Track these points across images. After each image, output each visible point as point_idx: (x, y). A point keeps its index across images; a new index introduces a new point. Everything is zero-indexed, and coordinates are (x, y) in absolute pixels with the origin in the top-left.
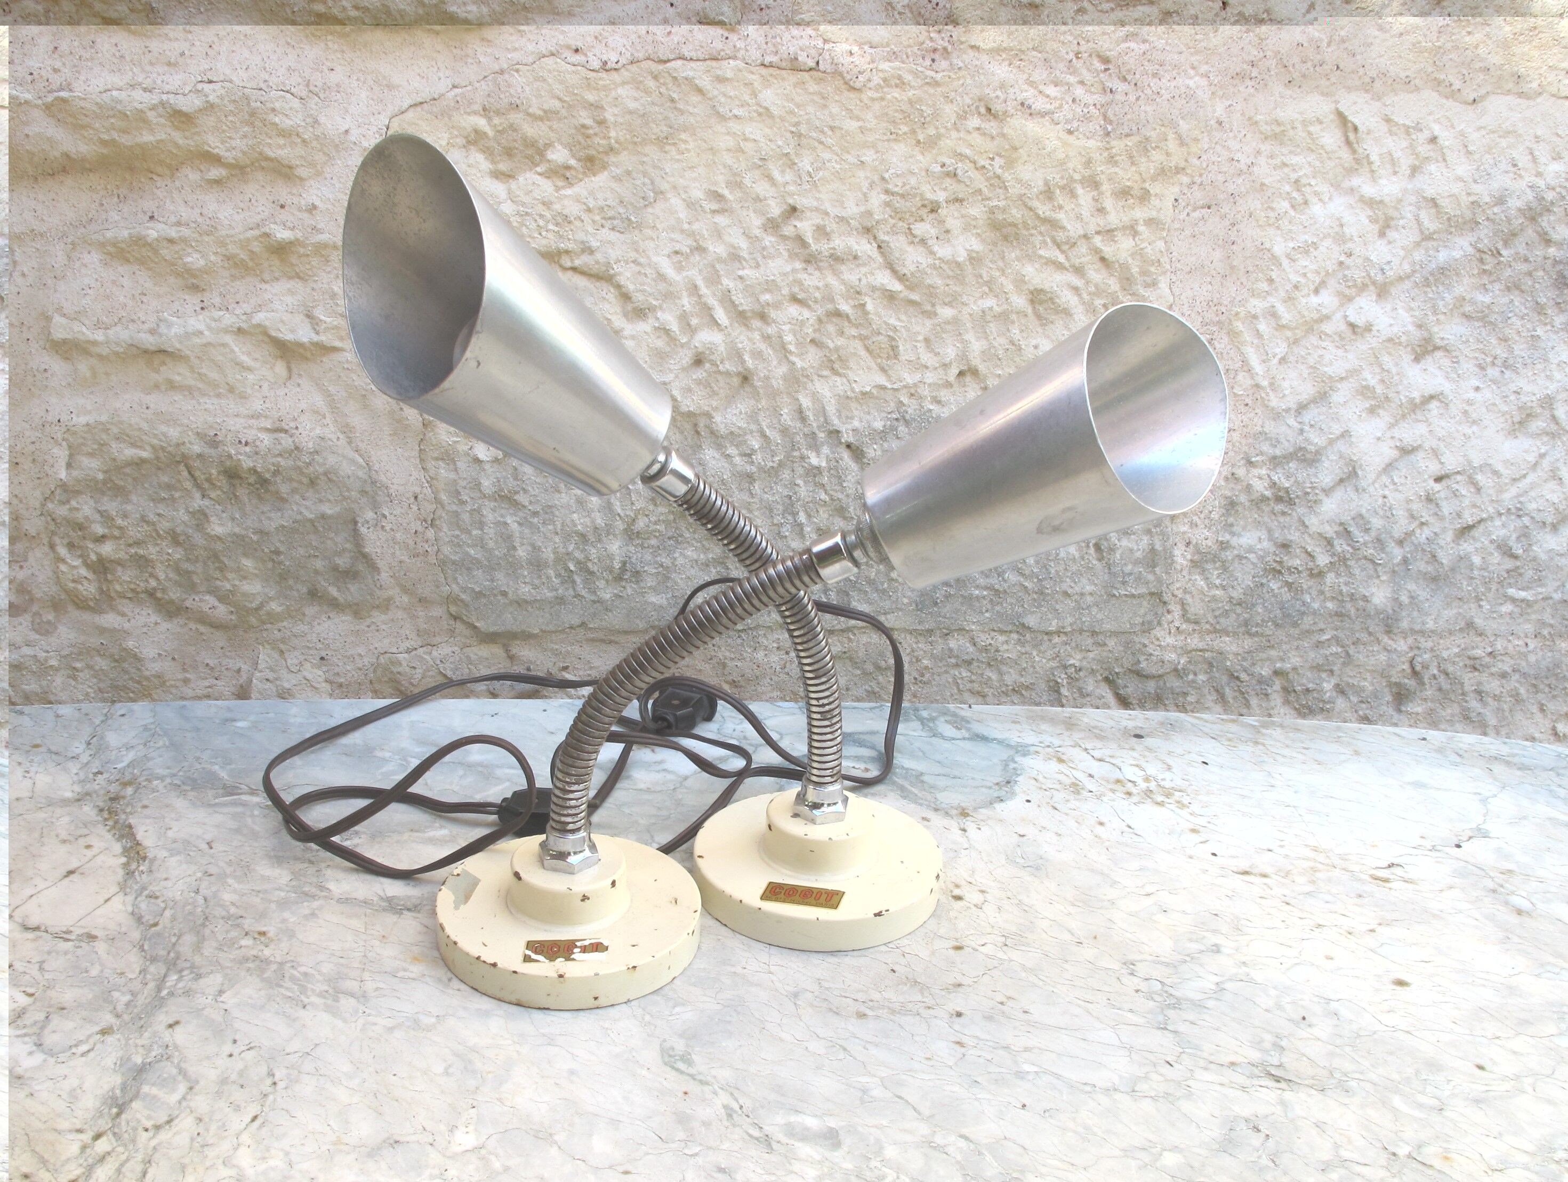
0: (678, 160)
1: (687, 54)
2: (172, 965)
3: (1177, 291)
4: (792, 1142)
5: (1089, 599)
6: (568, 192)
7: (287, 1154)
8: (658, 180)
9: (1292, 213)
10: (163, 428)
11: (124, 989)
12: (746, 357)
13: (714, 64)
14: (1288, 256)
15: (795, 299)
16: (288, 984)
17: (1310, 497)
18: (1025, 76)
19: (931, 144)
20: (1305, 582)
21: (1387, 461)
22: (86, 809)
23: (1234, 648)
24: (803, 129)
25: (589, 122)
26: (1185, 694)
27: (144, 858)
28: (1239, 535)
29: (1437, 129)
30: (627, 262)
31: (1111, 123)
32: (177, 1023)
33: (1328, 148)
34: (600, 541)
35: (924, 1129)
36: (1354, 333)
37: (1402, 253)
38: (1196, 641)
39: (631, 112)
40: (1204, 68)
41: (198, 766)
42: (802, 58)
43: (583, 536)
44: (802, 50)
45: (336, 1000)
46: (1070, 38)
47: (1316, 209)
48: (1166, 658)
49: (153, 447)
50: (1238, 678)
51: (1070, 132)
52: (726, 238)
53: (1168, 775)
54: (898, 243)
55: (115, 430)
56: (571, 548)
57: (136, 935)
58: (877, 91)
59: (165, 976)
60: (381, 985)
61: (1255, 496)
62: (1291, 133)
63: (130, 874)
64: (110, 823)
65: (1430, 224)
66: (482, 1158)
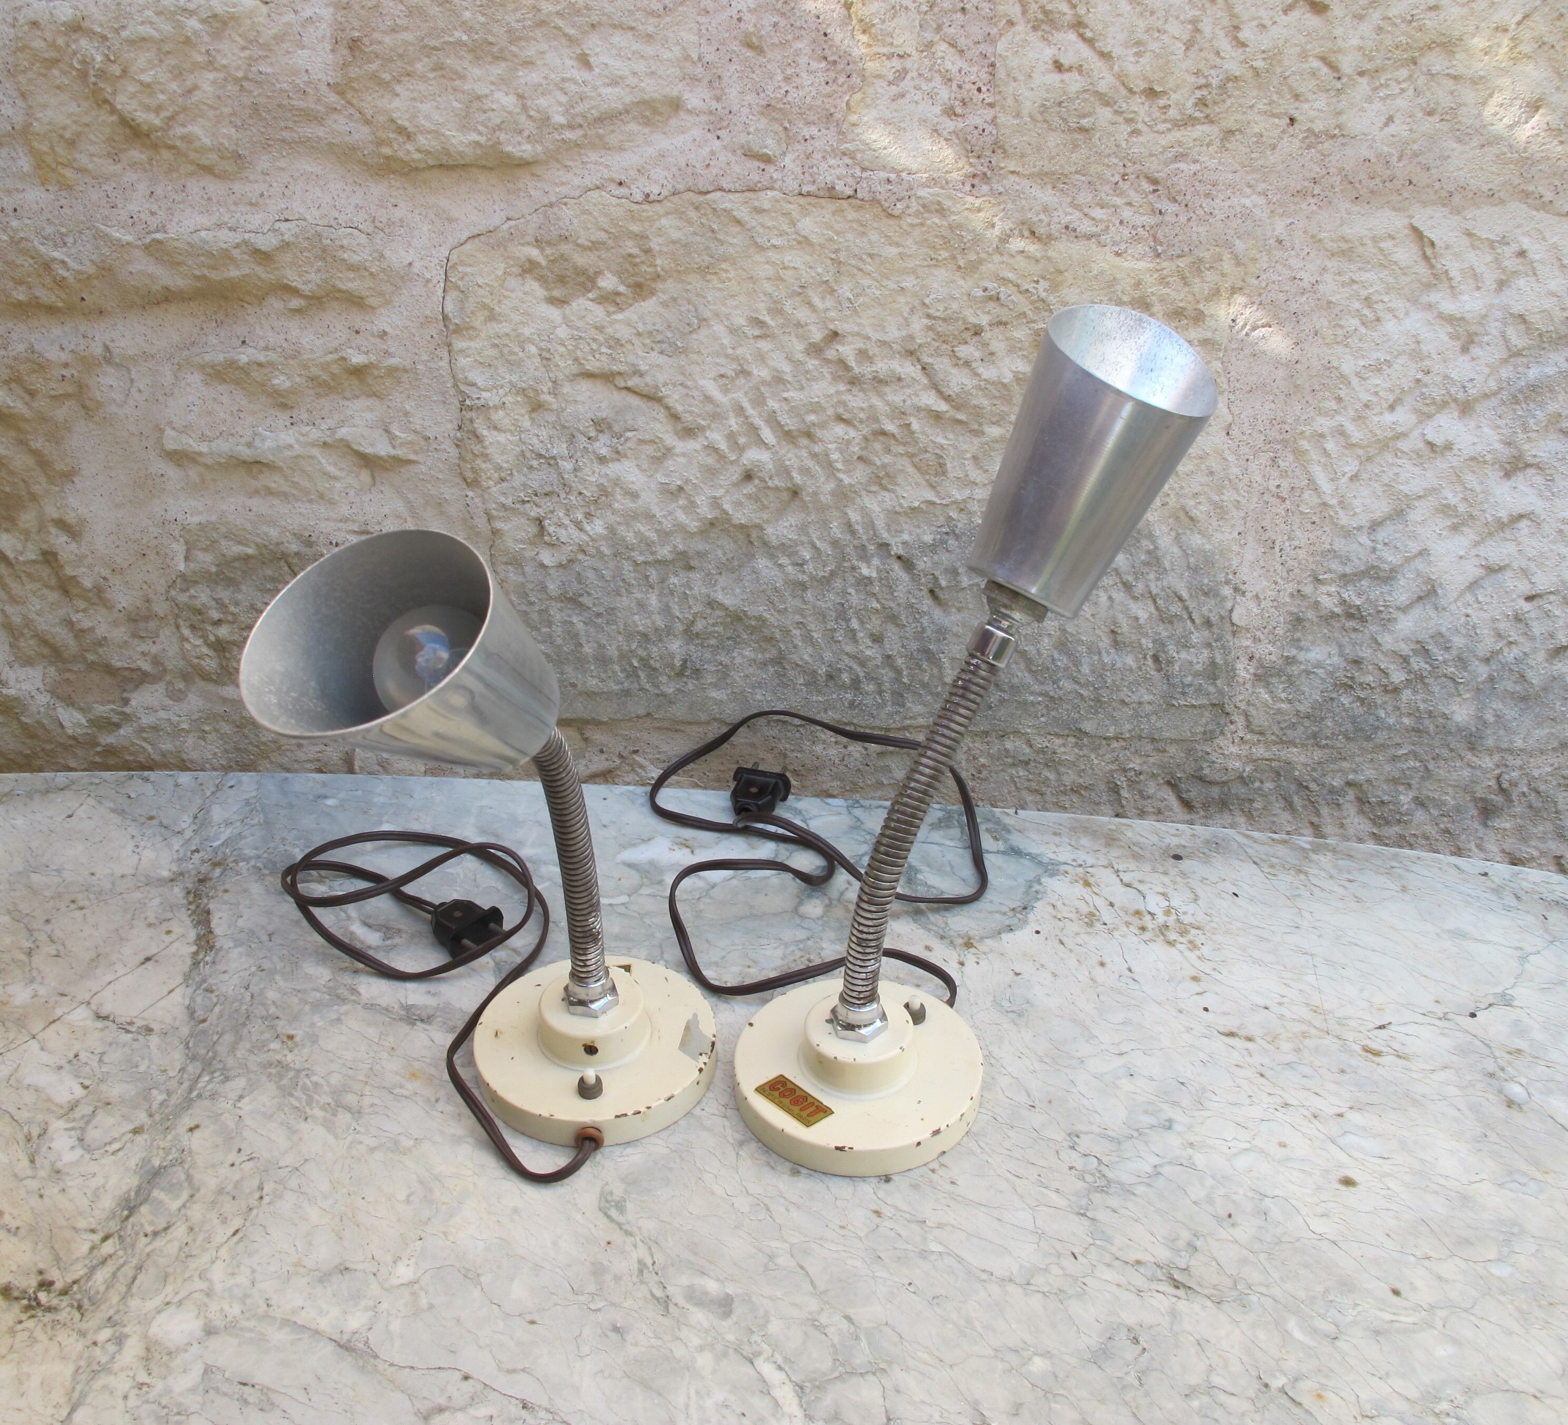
0: (720, 289)
1: (725, 186)
2: (207, 1065)
3: (1236, 410)
4: (687, 1306)
5: (1148, 708)
6: (619, 316)
7: (254, 1271)
8: (701, 308)
9: (1363, 330)
10: (265, 528)
11: (162, 1088)
12: (794, 474)
13: (751, 195)
14: (1357, 374)
15: (840, 419)
16: (298, 1093)
17: (1383, 616)
18: (1069, 200)
19: (972, 268)
20: (1379, 698)
21: (1471, 579)
22: (176, 890)
23: (1303, 759)
24: (842, 256)
25: (635, 251)
26: (1251, 801)
27: (212, 948)
28: (1308, 650)
29: (1526, 243)
30: (674, 385)
31: (1161, 244)
32: (197, 1127)
33: (1403, 264)
34: (660, 640)
35: (813, 1305)
36: (1433, 451)
37: (1487, 370)
38: (1261, 751)
39: (674, 242)
40: (1262, 187)
41: (282, 848)
42: (839, 187)
43: (645, 636)
44: (839, 178)
45: (335, 1115)
46: (1115, 161)
47: (1390, 326)
48: (1230, 766)
49: (257, 545)
50: (1307, 788)
51: (1118, 254)
52: (770, 363)
53: (1191, 908)
54: (942, 365)
55: (223, 529)
56: (634, 646)
57: (185, 1031)
58: (917, 216)
59: (199, 1076)
60: (377, 1101)
61: (1323, 613)
62: (1360, 250)
63: (196, 964)
64: (193, 907)
65: (1517, 339)
66: (413, 1294)
